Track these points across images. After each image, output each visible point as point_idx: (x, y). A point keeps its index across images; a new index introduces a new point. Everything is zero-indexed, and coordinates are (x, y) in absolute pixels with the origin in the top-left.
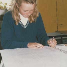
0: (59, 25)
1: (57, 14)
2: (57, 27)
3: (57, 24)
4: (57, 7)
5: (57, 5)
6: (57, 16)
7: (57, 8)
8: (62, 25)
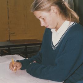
0: (11, 34)
1: (8, 22)
2: (9, 35)
3: (9, 33)
4: (8, 13)
5: (8, 11)
6: (8, 23)
7: (8, 15)
8: (14, 33)
